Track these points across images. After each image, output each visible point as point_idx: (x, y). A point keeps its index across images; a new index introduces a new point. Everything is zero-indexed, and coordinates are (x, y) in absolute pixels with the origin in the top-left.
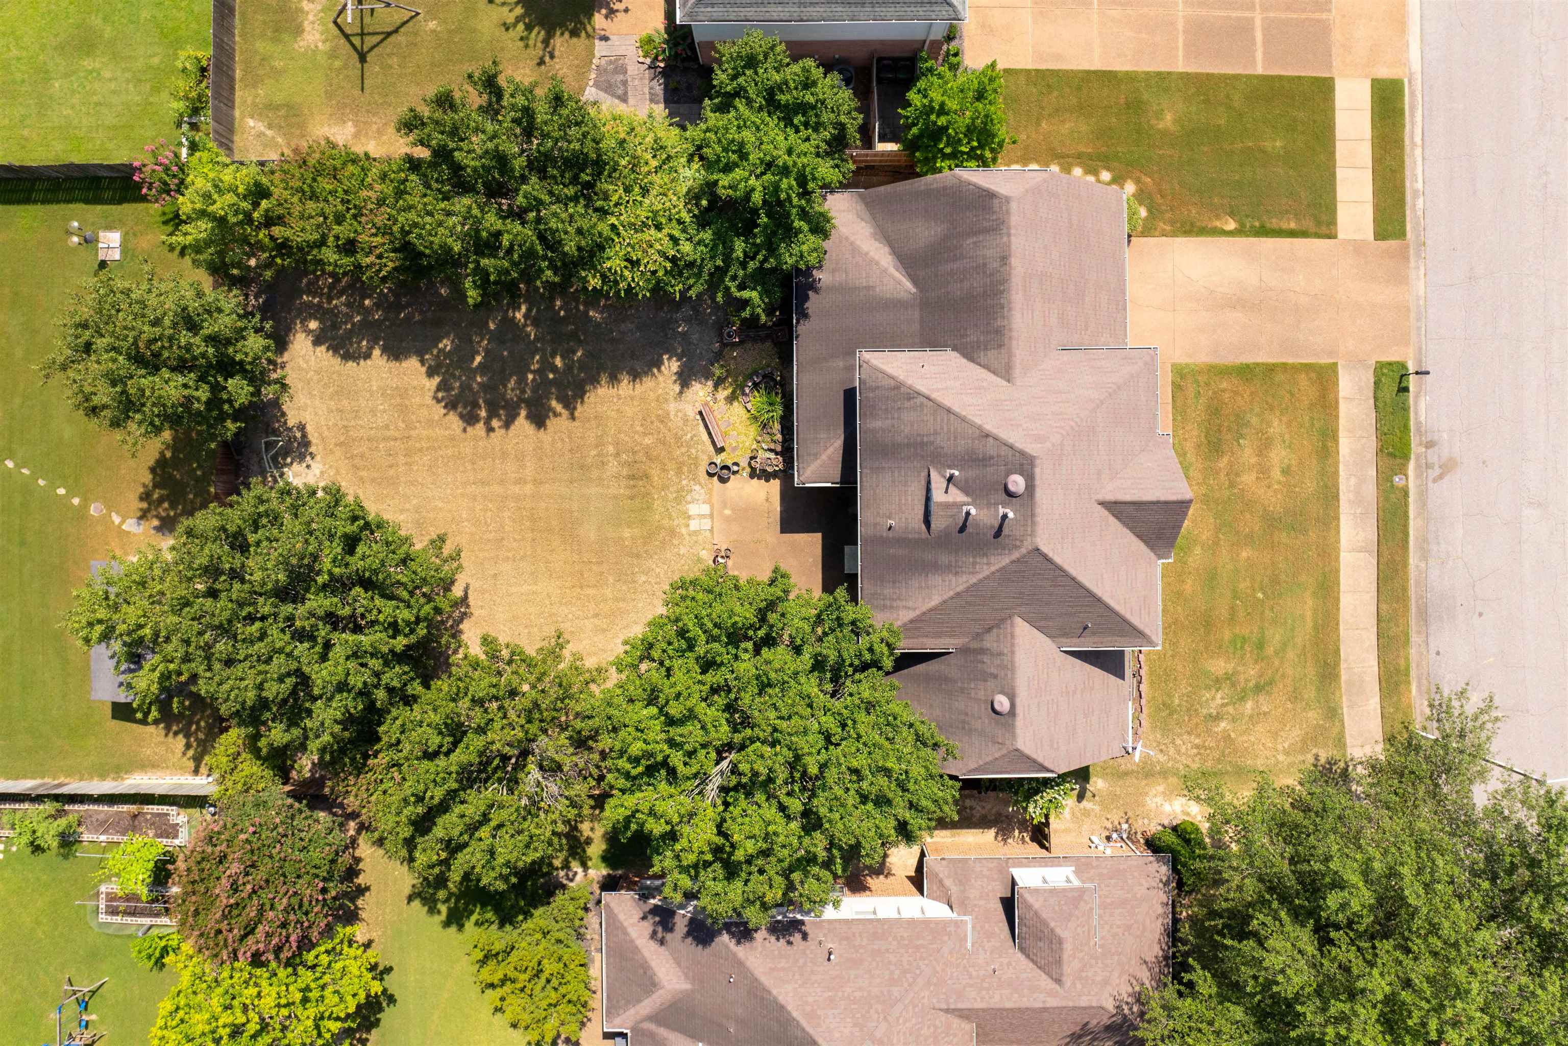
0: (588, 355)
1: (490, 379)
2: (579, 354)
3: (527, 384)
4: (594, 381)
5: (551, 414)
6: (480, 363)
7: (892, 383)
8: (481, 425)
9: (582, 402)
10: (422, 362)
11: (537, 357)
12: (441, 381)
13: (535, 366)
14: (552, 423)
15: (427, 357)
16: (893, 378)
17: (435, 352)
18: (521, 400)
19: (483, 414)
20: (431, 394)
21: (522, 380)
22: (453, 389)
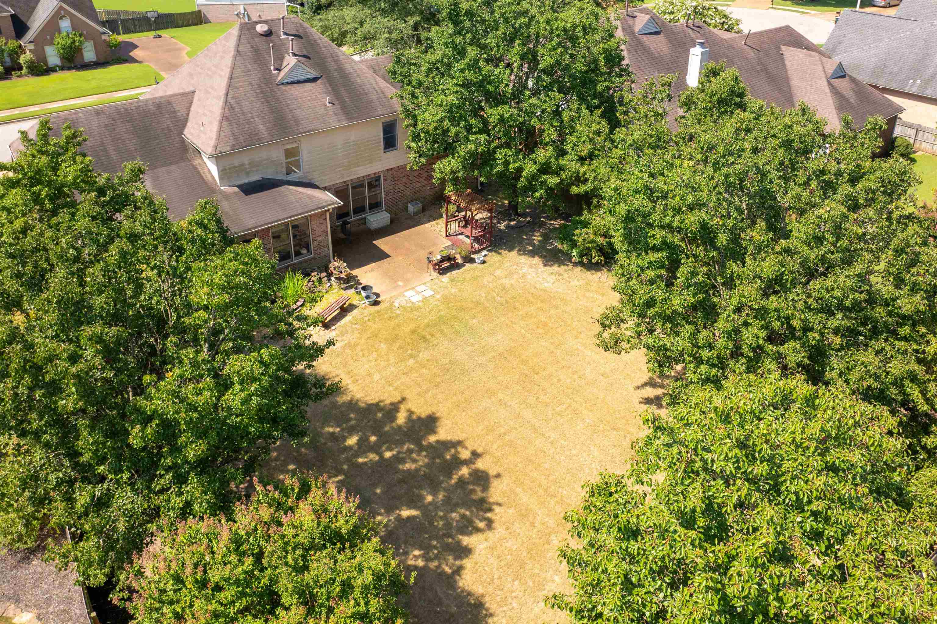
0: (326, 422)
1: (420, 487)
2: (331, 430)
3: (399, 453)
4: (352, 405)
5: (414, 417)
6: (410, 508)
7: (225, 124)
8: (480, 465)
9: (381, 401)
10: (458, 570)
11: (360, 460)
12: (463, 533)
13: (373, 457)
14: (422, 411)
15: (448, 570)
16: (221, 123)
17: (433, 565)
18: (421, 448)
19: (465, 471)
20: (489, 534)
21: (398, 459)
22: (463, 516)
